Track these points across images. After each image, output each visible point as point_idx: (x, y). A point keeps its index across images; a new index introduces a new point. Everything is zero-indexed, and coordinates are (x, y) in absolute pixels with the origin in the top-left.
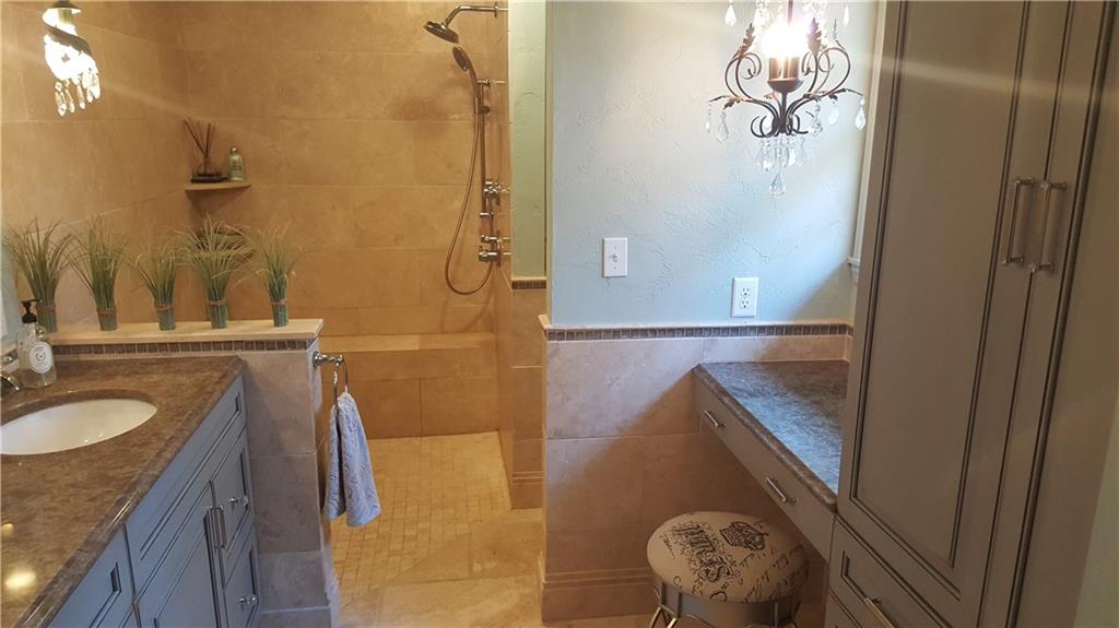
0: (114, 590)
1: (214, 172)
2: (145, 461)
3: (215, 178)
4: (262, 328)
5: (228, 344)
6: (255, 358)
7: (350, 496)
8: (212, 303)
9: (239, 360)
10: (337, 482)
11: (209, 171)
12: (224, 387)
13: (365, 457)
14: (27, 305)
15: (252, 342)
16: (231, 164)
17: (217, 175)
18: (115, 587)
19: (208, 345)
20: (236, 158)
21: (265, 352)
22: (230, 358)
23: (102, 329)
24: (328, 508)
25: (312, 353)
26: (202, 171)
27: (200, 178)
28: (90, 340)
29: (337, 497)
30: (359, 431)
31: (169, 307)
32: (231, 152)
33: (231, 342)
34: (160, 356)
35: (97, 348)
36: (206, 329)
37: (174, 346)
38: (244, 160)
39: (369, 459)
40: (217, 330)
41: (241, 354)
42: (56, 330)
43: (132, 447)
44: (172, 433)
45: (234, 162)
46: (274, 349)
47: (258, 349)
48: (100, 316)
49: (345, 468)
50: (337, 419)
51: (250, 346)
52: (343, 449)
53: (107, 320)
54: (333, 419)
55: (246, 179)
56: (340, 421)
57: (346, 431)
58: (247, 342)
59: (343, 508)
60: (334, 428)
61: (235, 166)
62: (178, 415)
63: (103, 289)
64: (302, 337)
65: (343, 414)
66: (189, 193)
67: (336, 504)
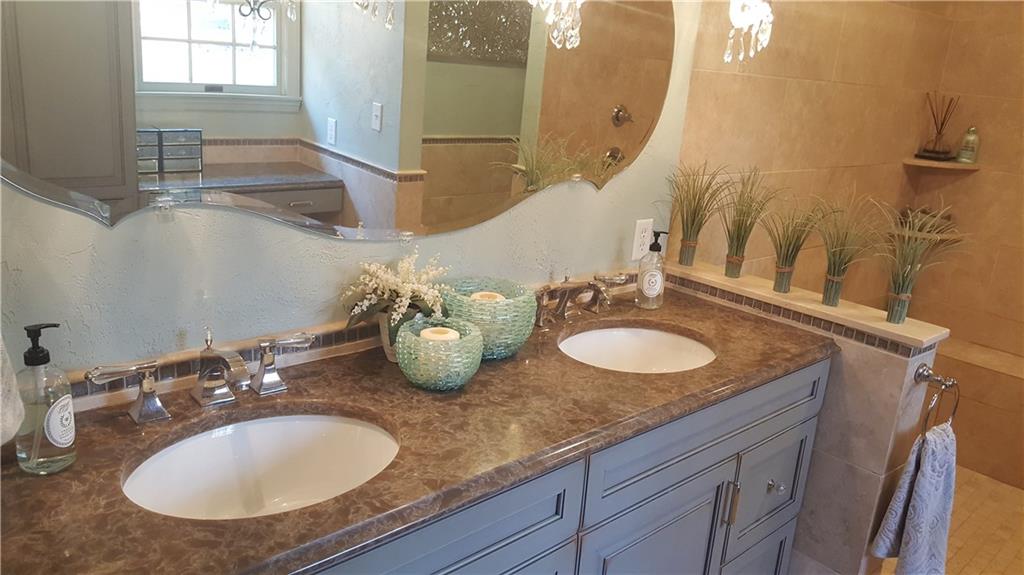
0: (557, 513)
1: (941, 150)
2: (647, 406)
3: (942, 156)
4: (872, 319)
5: (828, 325)
6: (850, 348)
7: (907, 543)
8: (829, 277)
9: (833, 344)
10: (897, 519)
11: (937, 149)
12: (792, 367)
13: (945, 509)
14: (657, 235)
15: (852, 330)
16: (964, 142)
17: (947, 153)
18: (558, 510)
19: (809, 319)
20: (972, 138)
21: (864, 345)
22: (824, 339)
23: (726, 275)
24: (878, 543)
25: (917, 365)
26: (931, 147)
27: (927, 154)
28: (710, 281)
29: (892, 536)
30: (948, 475)
31: (787, 269)
32: (968, 132)
33: (832, 323)
34: (763, 315)
35: (713, 290)
36: (815, 301)
37: (778, 310)
38: (980, 140)
39: (949, 512)
40: (825, 307)
41: (838, 339)
42: (691, 265)
43: (652, 389)
44: (697, 391)
45: (968, 142)
46: (873, 345)
47: (857, 339)
48: (728, 262)
49: (910, 508)
50: (920, 451)
51: (849, 332)
52: (916, 488)
53: (733, 267)
54: (915, 448)
55: (976, 161)
56: (923, 454)
57: (926, 467)
58: (848, 329)
59: (895, 552)
60: (912, 458)
61: (967, 147)
62: (717, 376)
63: (738, 238)
64: (908, 342)
65: (930, 447)
66: (907, 167)
67: (888, 544)
